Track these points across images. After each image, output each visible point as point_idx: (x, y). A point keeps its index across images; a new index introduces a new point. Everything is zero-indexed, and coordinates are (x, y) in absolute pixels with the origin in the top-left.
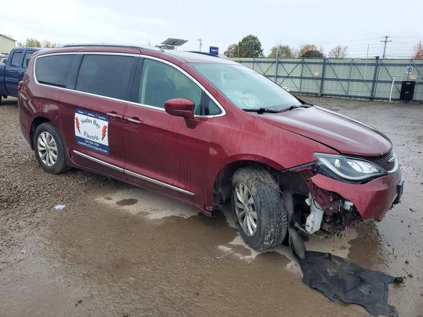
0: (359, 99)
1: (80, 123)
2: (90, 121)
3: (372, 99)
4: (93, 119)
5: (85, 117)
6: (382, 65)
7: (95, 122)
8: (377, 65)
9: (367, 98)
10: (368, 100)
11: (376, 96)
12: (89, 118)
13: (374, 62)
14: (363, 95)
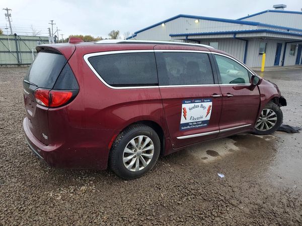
0: (9, 66)
1: (187, 110)
2: (197, 107)
3: (19, 65)
4: (199, 104)
5: (192, 105)
6: (21, 40)
7: (202, 105)
8: (16, 40)
9: (15, 65)
10: (17, 66)
11: (23, 63)
12: (196, 104)
13: (14, 38)
14: (12, 63)
